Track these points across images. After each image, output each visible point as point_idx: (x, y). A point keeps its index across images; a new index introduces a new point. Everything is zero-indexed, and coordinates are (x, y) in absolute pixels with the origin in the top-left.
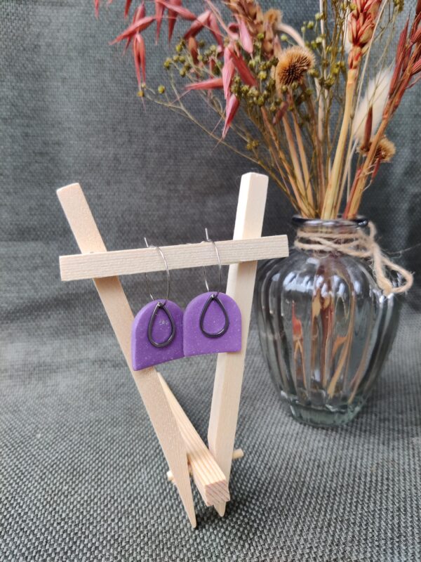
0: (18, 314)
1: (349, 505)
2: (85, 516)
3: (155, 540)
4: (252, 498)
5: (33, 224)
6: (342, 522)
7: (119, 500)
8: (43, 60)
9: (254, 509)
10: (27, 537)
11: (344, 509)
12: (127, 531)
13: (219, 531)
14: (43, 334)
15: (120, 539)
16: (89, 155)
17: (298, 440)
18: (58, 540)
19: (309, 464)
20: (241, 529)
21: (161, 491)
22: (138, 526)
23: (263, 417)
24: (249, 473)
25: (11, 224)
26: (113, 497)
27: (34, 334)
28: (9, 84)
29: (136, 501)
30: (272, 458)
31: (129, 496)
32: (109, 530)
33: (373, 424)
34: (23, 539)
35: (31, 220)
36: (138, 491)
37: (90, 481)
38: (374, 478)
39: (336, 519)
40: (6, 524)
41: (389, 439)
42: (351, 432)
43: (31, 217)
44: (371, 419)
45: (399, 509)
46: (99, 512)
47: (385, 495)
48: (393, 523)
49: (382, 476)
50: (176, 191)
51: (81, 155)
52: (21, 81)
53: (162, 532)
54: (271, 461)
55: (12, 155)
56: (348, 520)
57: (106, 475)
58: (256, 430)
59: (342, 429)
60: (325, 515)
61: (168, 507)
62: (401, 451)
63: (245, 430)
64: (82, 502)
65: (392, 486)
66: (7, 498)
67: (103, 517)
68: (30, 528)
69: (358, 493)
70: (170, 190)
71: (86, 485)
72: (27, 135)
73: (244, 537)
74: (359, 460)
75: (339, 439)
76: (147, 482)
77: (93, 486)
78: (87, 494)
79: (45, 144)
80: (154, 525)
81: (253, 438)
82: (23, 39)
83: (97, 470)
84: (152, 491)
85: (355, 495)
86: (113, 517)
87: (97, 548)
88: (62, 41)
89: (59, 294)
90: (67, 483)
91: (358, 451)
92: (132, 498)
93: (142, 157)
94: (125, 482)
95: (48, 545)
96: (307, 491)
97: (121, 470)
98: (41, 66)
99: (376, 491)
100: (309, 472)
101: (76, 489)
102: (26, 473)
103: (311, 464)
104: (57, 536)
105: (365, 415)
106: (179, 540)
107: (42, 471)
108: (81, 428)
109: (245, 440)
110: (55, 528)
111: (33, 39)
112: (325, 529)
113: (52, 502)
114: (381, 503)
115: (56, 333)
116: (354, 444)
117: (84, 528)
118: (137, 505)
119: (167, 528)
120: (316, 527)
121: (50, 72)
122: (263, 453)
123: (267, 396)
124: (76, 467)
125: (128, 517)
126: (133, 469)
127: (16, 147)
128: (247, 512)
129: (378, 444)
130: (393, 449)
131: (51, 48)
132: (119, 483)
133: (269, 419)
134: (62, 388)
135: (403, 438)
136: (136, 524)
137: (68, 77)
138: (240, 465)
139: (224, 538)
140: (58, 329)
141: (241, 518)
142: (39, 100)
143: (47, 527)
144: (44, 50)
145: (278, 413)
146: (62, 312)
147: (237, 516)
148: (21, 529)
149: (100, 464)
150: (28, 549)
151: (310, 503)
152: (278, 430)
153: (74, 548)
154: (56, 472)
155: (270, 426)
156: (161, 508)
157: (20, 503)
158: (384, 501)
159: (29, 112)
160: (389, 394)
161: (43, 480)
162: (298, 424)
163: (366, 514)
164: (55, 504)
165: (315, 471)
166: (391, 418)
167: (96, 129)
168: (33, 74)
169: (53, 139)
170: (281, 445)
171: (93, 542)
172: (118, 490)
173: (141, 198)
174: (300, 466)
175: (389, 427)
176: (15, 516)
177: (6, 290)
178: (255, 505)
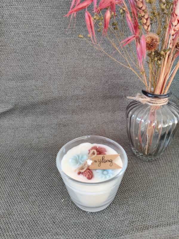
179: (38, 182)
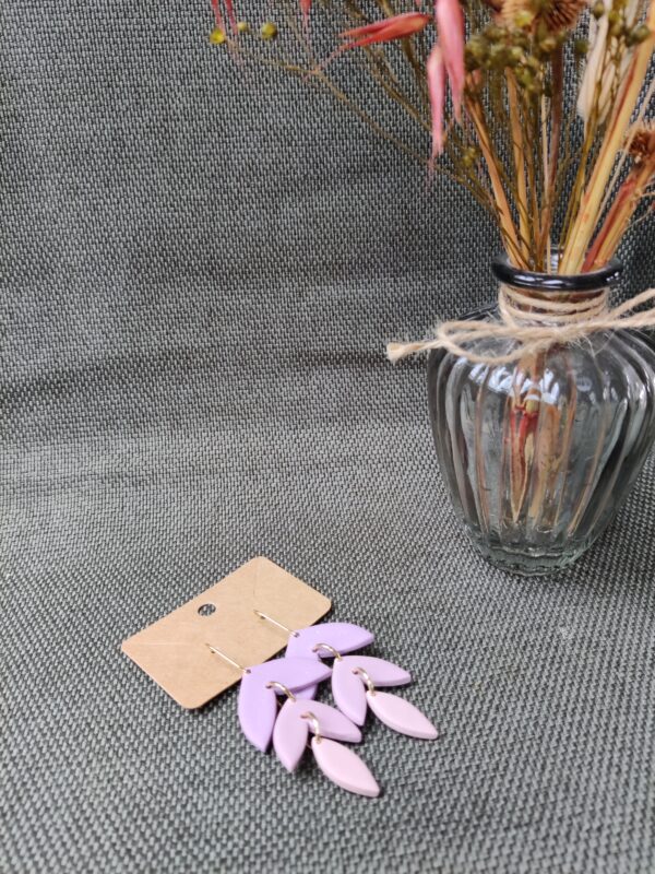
12: (95, 783)
21: (159, 717)
29: (119, 733)
61: (160, 746)
80: (132, 777)
83: (79, 676)
86: (81, 758)
87: (47, 809)
92: (115, 727)
117: (37, 775)
119: (150, 783)
125: (102, 760)
136: (109, 773)
171: (45, 799)
172: (100, 712)
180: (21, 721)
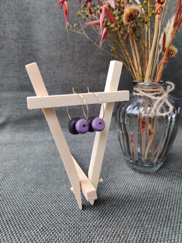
0: (21, 121)
1: (149, 206)
2: (39, 201)
3: (65, 213)
4: (107, 200)
5: (27, 84)
6: (144, 212)
7: (53, 196)
8: (30, 14)
9: (107, 204)
10: (16, 207)
11: (147, 207)
12: (54, 208)
13: (91, 212)
14: (31, 130)
15: (51, 211)
16: (50, 55)
17: (132, 177)
18: (27, 209)
19: (135, 188)
20: (100, 212)
21: (70, 194)
22: (59, 206)
23: (118, 167)
24: (108, 190)
25: (18, 84)
26: (51, 195)
27: (27, 130)
28: (16, 25)
29: (60, 197)
30: (119, 184)
31: (57, 195)
32: (47, 207)
33: (166, 173)
34: (14, 208)
35: (26, 83)
36: (61, 193)
37: (43, 188)
38: (162, 195)
39: (142, 211)
40: (8, 202)
41: (172, 179)
42: (156, 176)
43: (26, 81)
44: (166, 171)
45: (171, 209)
46: (44, 200)
47: (166, 202)
48: (167, 215)
49: (166, 194)
50: (87, 70)
51: (46, 55)
52: (22, 23)
53: (68, 210)
54: (118, 186)
55: (18, 55)
56: (148, 212)
57: (49, 186)
58: (114, 172)
59: (152, 174)
60: (137, 209)
61: (72, 200)
62: (177, 185)
63: (110, 172)
64: (38, 196)
65: (169, 199)
66: (10, 192)
67: (46, 202)
68: (17, 204)
69: (154, 201)
70: (84, 70)
71: (41, 189)
72: (24, 46)
73: (101, 215)
74: (157, 187)
75: (150, 178)
76: (66, 190)
77: (43, 190)
78: (41, 193)
79: (31, 50)
80: (65, 207)
81: (112, 175)
82: (22, 5)
83: (46, 184)
84: (67, 194)
85: (153, 202)
86: (49, 202)
87: (41, 213)
88: (39, 6)
89: (37, 113)
90: (34, 188)
91: (157, 183)
92: (58, 196)
93: (72, 55)
94: (57, 189)
95: (23, 211)
96: (132, 199)
97: (56, 185)
98: (30, 17)
99: (162, 201)
100: (134, 191)
101: (37, 191)
102: (19, 183)
103: (136, 188)
104: (27, 208)
105: (163, 169)
106: (75, 213)
107: (25, 183)
108: (42, 167)
109: (109, 176)
110: (26, 205)
111: (26, 5)
112: (136, 215)
113: (27, 195)
114: (163, 206)
115: (36, 129)
116: (156, 180)
117: (38, 206)
118: (60, 198)
119: (70, 208)
120: (132, 214)
121: (34, 19)
122: (116, 182)
123: (121, 159)
124: (38, 182)
125: (56, 203)
126: (61, 184)
127: (19, 52)
128: (104, 205)
129: (167, 181)
130: (173, 183)
131: (34, 9)
132: (54, 190)
133: (121, 168)
134: (37, 151)
135: (179, 179)
136: (58, 206)
137: (41, 21)
138: (105, 186)
139: (93, 215)
140: (37, 128)
141: (101, 207)
142: (29, 32)
143: (24, 204)
144: (31, 10)
145: (125, 166)
146: (38, 121)
147: (100, 206)
148: (14, 204)
149: (48, 182)
150: (15, 212)
151: (132, 204)
152: (124, 173)
153: (32, 213)
154: (30, 183)
155: (121, 171)
156: (69, 200)
157: (14, 194)
158: (165, 205)
159: (25, 37)
160: (176, 161)
161: (25, 186)
162: (133, 171)
163: (156, 210)
164: (28, 196)
165: (137, 191)
166: (175, 171)
167: (53, 44)
168: (26, 20)
169: (35, 48)
170: (124, 179)
171: (40, 211)
172: (54, 192)
173: (72, 73)
174: (131, 188)
175: (173, 174)
176: (12, 199)
177: (16, 111)
178: (108, 203)
179: (19, 198)
180: (31, 193)
